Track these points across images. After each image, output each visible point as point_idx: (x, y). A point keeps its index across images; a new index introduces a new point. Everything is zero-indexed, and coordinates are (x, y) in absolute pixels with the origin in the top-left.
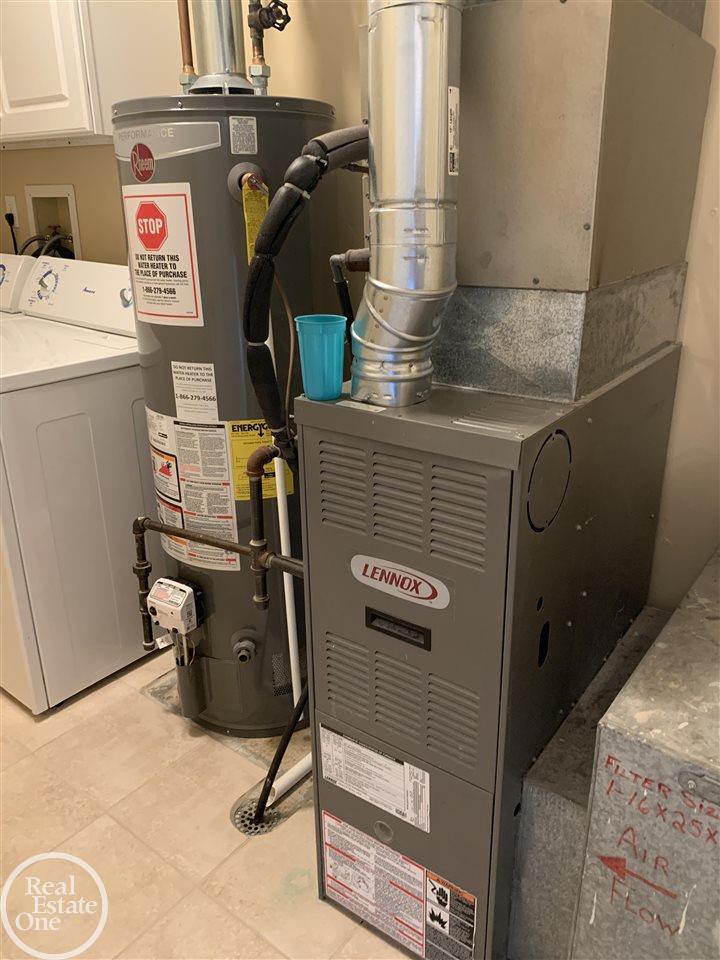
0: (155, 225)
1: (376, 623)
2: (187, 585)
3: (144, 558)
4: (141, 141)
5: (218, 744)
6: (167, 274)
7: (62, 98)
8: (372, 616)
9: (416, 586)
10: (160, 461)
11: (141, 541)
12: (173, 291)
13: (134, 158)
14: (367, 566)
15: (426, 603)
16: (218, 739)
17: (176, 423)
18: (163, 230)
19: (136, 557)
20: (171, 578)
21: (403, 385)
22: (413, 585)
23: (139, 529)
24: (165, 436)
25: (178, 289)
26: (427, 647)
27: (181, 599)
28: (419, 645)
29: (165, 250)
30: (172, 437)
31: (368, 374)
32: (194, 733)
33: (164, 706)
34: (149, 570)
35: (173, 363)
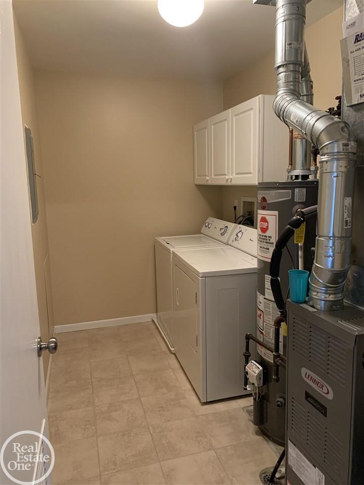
0: (265, 225)
1: (309, 399)
2: (261, 366)
3: (248, 351)
4: (264, 196)
5: (265, 442)
6: (267, 243)
7: (251, 173)
8: (308, 396)
9: (322, 386)
10: (259, 312)
11: (248, 343)
12: (268, 249)
13: (261, 201)
14: (306, 373)
15: (325, 395)
16: (266, 441)
17: (265, 298)
18: (267, 227)
19: (245, 349)
20: (256, 362)
21: (327, 302)
22: (321, 386)
23: (248, 338)
24: (260, 303)
25: (270, 248)
26: (325, 415)
27: (257, 372)
28: (322, 413)
29: (268, 234)
30: (263, 303)
31: (314, 296)
32: (257, 434)
33: (250, 418)
34: (250, 355)
35: (266, 275)
